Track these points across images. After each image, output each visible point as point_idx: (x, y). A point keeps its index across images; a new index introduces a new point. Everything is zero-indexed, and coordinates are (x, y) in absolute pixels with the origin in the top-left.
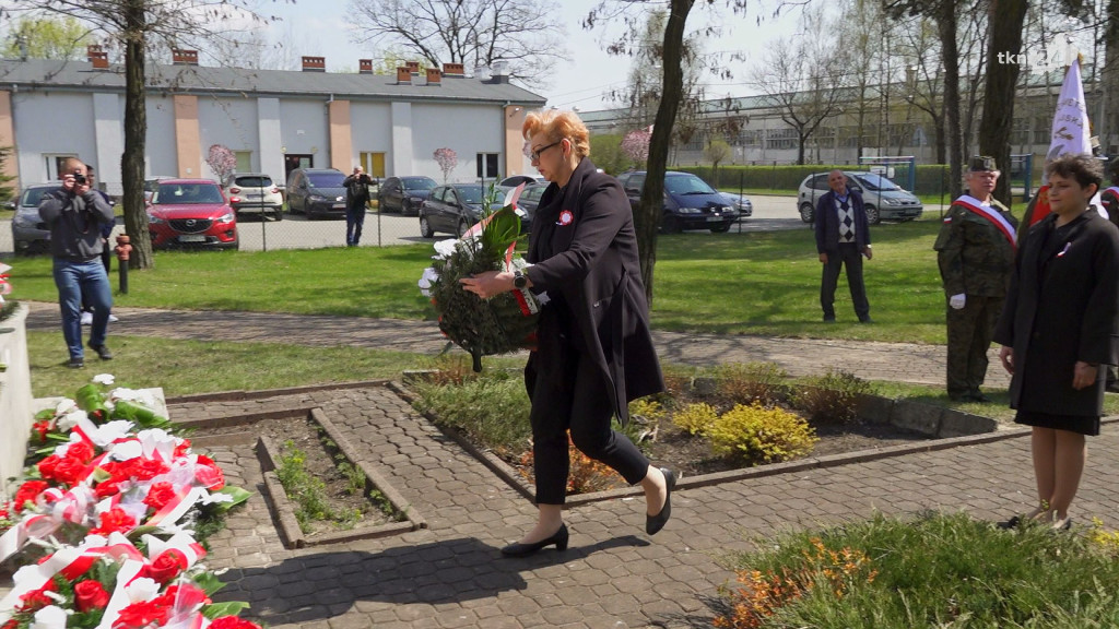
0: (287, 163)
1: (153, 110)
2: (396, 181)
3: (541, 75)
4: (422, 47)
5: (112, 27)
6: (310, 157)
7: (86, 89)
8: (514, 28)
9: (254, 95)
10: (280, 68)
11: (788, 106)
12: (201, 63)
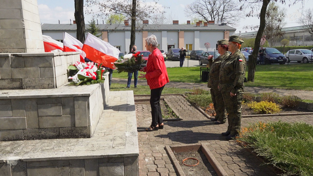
0: (168, 47)
1: (137, 35)
2: (194, 51)
3: (236, 22)
4: (204, 17)
5: (129, 16)
6: (174, 46)
7: (124, 31)
8: (229, 10)
9: (160, 31)
10: (168, 24)
11: (311, 28)
12: (149, 23)
